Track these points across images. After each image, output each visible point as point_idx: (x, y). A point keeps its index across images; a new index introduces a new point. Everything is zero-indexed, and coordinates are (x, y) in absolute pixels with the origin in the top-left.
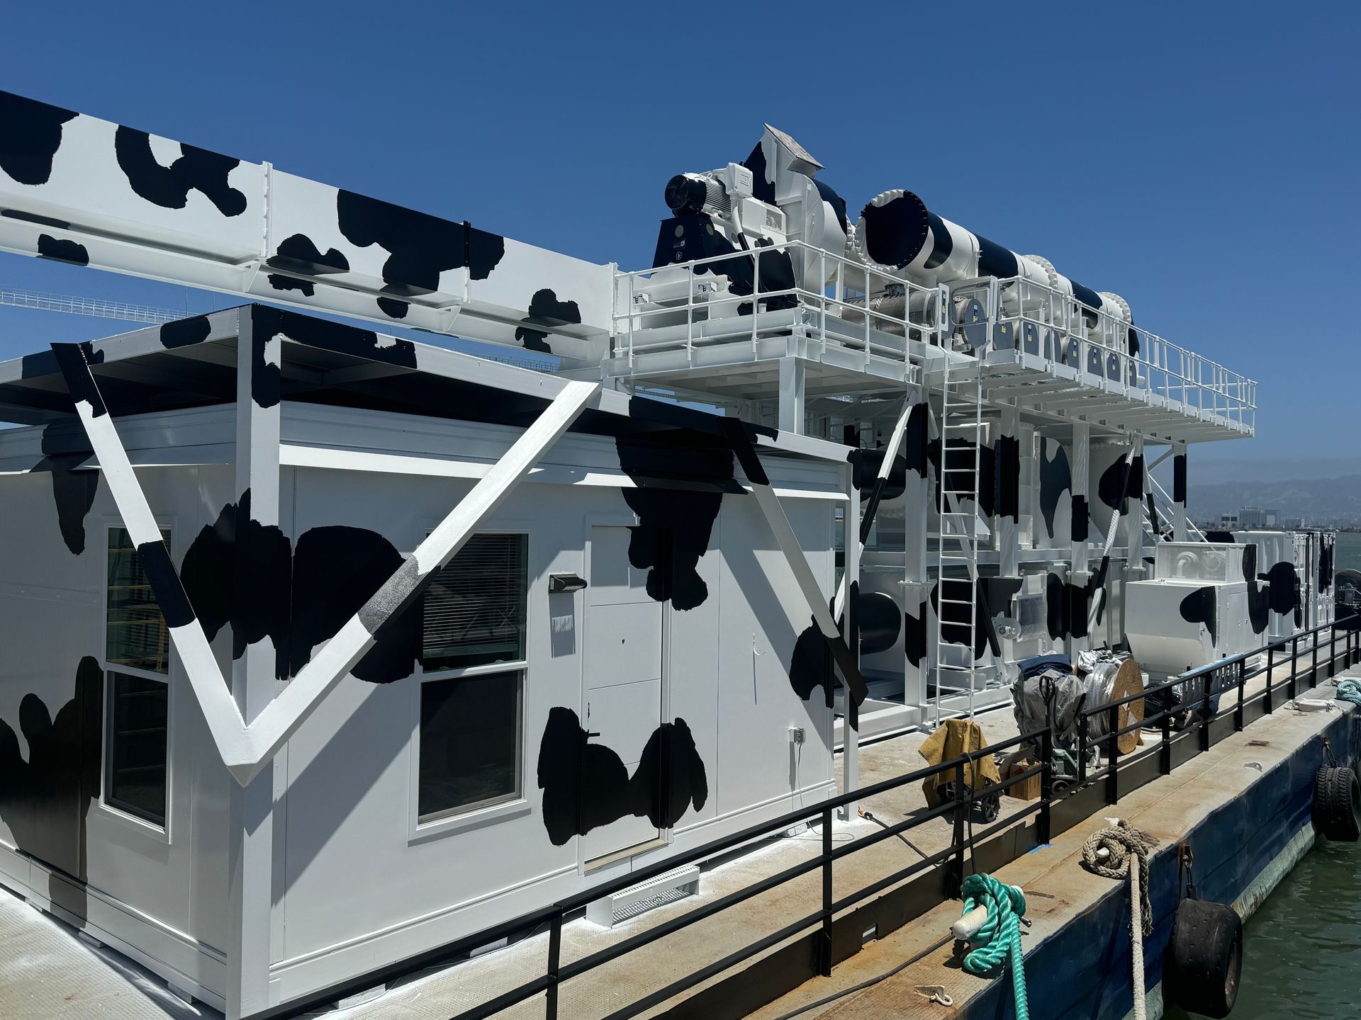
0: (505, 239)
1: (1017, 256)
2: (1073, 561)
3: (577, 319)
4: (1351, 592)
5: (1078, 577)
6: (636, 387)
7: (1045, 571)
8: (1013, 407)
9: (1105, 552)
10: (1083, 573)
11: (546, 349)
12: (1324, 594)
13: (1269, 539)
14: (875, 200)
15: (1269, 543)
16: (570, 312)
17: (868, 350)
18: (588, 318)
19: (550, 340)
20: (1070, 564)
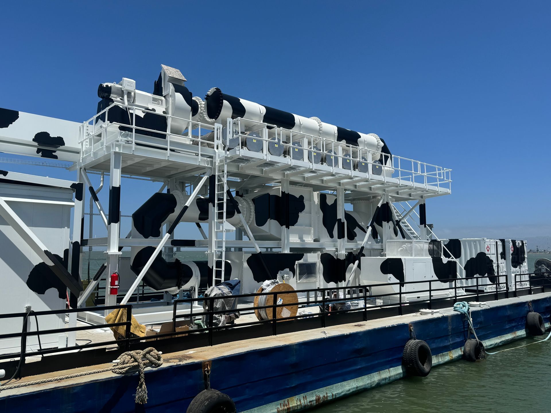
0: (19, 112)
1: (295, 116)
2: (338, 248)
3: (63, 144)
4: (544, 268)
5: (341, 255)
6: (105, 173)
7: (320, 252)
8: (284, 179)
9: (362, 245)
10: (342, 254)
11: (56, 157)
12: (517, 268)
13: (475, 242)
14: (209, 93)
15: (475, 243)
16: (59, 141)
17: (169, 150)
18: (68, 144)
19: (57, 153)
20: (337, 249)
